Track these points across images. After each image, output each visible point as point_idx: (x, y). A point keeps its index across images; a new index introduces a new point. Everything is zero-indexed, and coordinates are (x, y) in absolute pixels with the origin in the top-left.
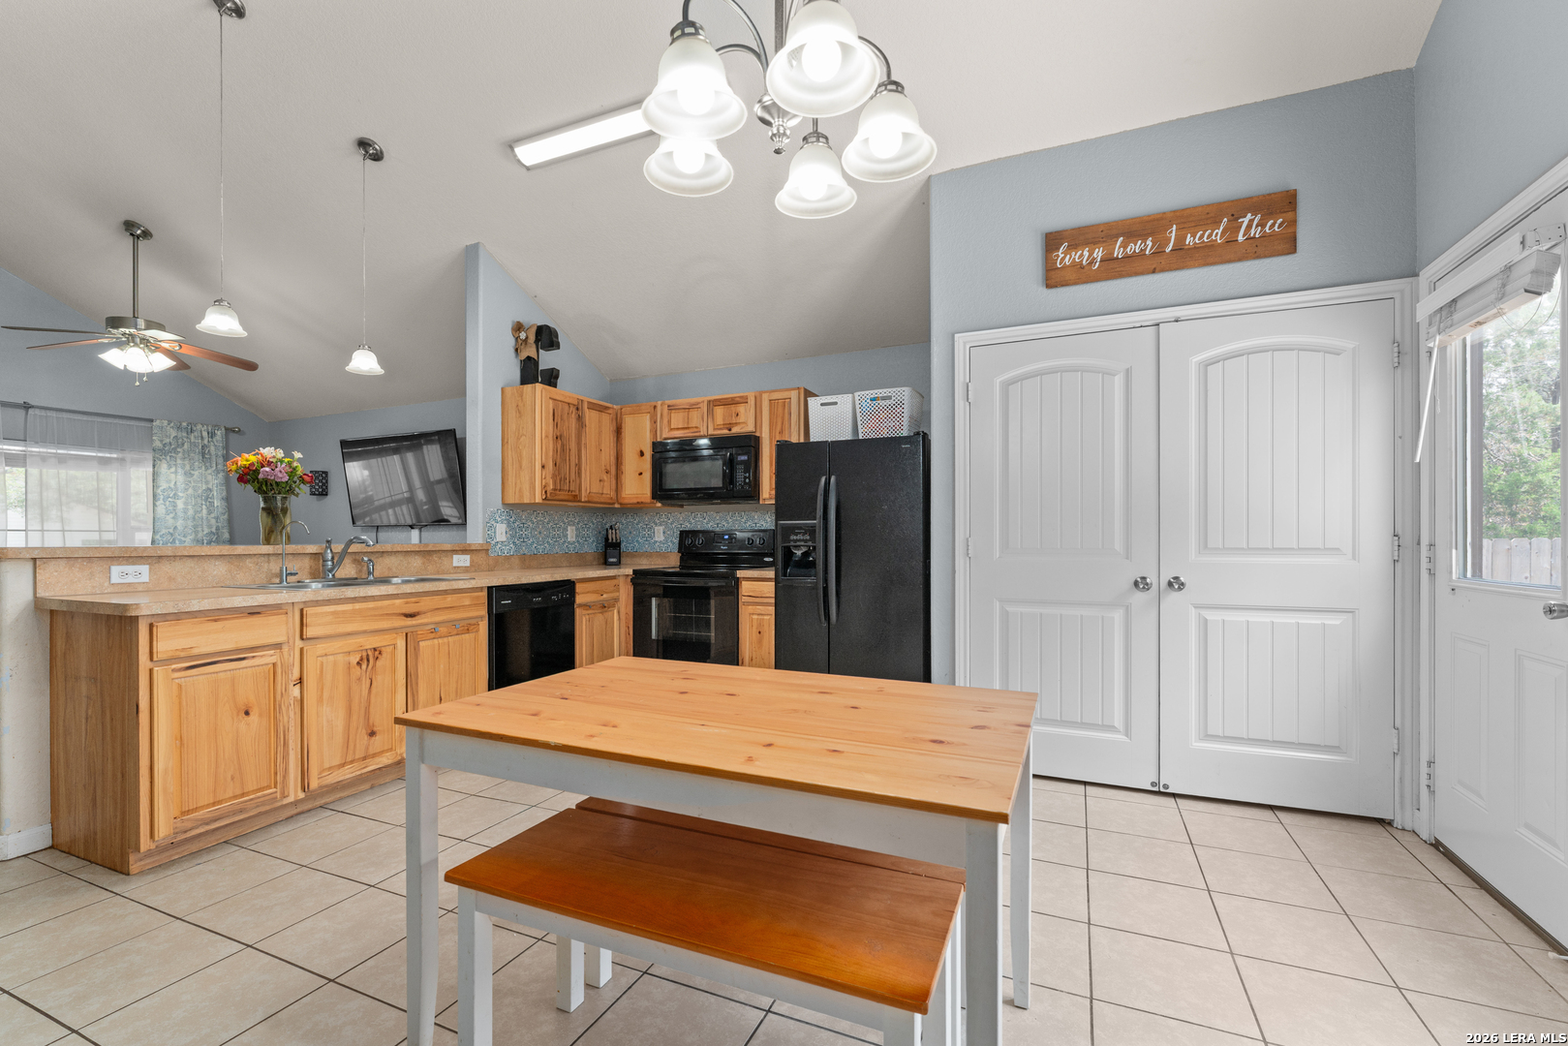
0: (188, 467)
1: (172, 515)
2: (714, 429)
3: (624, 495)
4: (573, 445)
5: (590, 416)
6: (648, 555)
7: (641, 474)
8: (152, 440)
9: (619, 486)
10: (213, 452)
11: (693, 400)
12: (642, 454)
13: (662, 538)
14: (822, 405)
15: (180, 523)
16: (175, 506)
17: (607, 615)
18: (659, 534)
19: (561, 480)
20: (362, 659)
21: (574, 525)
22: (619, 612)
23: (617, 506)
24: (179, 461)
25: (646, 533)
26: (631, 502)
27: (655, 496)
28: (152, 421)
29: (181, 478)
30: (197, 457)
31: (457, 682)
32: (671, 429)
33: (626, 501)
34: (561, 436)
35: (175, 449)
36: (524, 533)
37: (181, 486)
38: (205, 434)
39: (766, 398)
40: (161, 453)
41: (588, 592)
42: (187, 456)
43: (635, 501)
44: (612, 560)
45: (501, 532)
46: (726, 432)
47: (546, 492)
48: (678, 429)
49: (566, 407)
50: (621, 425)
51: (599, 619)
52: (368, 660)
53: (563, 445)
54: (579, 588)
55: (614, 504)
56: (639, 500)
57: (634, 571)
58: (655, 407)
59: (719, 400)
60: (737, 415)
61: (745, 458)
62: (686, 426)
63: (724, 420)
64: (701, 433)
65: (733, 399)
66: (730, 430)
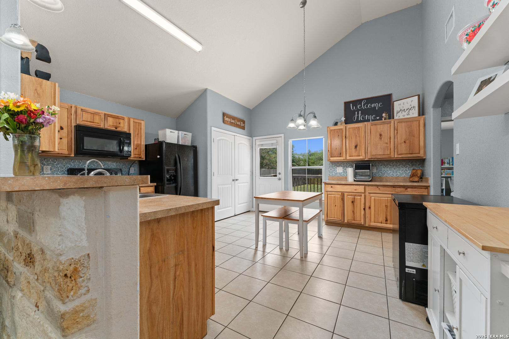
2: (108, 126)
7: (61, 139)
11: (96, 111)
12: (61, 129)
14: (171, 132)
32: (83, 121)
39: (132, 120)
46: (114, 129)
48: (87, 121)
58: (71, 107)
59: (111, 115)
60: (120, 123)
61: (128, 141)
62: (92, 121)
63: (113, 124)
64: (101, 127)
65: (117, 116)
66: (116, 128)
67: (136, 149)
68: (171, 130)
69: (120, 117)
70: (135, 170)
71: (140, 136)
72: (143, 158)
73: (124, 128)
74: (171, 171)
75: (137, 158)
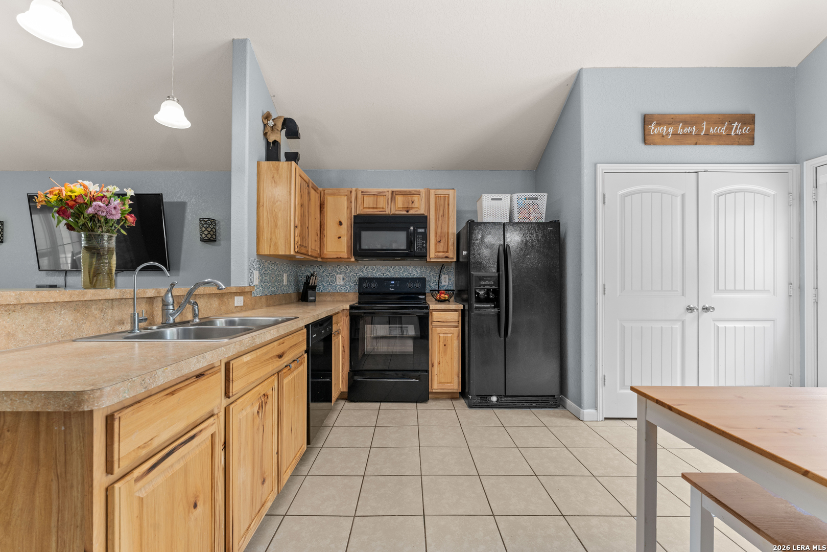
2: (396, 211)
3: (325, 252)
4: (307, 212)
5: (312, 193)
7: (340, 238)
9: (322, 245)
11: (381, 190)
12: (341, 223)
13: (342, 283)
14: (492, 199)
17: (338, 339)
18: (340, 280)
19: (303, 239)
20: (259, 407)
21: (286, 273)
22: (341, 336)
23: (319, 259)
25: (329, 279)
26: (332, 257)
27: (352, 253)
32: (364, 208)
33: (328, 257)
34: (303, 205)
36: (266, 278)
39: (432, 193)
41: (335, 324)
43: (335, 256)
44: (311, 299)
45: (256, 277)
46: (405, 213)
47: (298, 247)
48: (369, 208)
49: (304, 183)
50: (324, 202)
52: (262, 407)
53: (303, 212)
54: (333, 320)
55: (316, 257)
56: (339, 256)
57: (350, 306)
58: (351, 192)
59: (400, 192)
60: (413, 202)
61: (422, 230)
62: (375, 206)
63: (403, 205)
64: (387, 213)
65: (410, 192)
66: (408, 211)
67: (440, 242)
68: (493, 195)
69: (414, 192)
70: (450, 280)
71: (447, 219)
72: (453, 258)
73: (419, 208)
74: (485, 281)
75: (442, 258)
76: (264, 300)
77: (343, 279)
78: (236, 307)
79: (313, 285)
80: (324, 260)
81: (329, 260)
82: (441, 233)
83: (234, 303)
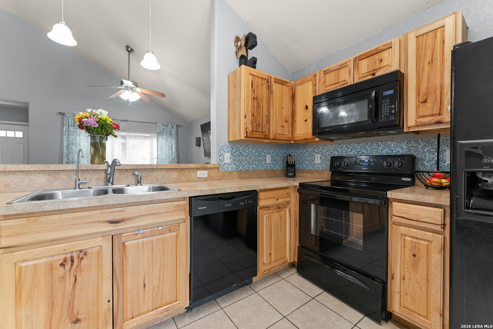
0: (166, 138)
1: (162, 154)
2: (359, 78)
3: (296, 135)
4: (265, 104)
5: (276, 87)
6: (311, 172)
7: (306, 121)
8: (157, 130)
9: (294, 130)
10: (173, 133)
11: (343, 62)
12: (307, 107)
13: (319, 162)
15: (164, 156)
16: (163, 151)
17: (282, 213)
18: (318, 158)
19: (256, 125)
20: (65, 260)
21: (270, 154)
22: (290, 211)
23: (292, 142)
24: (164, 136)
25: (310, 158)
26: (300, 139)
27: (314, 133)
28: (157, 123)
29: (164, 141)
30: (169, 135)
31: (160, 271)
32: (326, 87)
33: (297, 139)
34: (257, 98)
35: (163, 132)
36: (241, 158)
37: (164, 144)
38: (171, 127)
40: (159, 134)
41: (268, 198)
42: (166, 135)
43: (303, 138)
44: (290, 174)
45: (227, 157)
46: (371, 77)
47: (247, 132)
48: (331, 85)
49: (260, 80)
50: (295, 93)
51: (276, 216)
52: (72, 261)
53: (258, 104)
54: (261, 195)
55: (290, 141)
56: (305, 138)
57: (300, 184)
58: (315, 75)
59: (365, 54)
60: (381, 60)
62: (337, 81)
63: (368, 68)
64: (349, 84)
65: (376, 49)
66: (374, 75)
67: (425, 101)
69: (382, 47)
72: (446, 124)
73: (389, 65)
75: (430, 125)
76: (235, 174)
77: (321, 158)
78: (198, 178)
79: (291, 163)
80: (296, 142)
81: (299, 142)
82: (428, 88)
83: (197, 175)
